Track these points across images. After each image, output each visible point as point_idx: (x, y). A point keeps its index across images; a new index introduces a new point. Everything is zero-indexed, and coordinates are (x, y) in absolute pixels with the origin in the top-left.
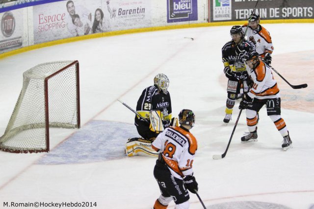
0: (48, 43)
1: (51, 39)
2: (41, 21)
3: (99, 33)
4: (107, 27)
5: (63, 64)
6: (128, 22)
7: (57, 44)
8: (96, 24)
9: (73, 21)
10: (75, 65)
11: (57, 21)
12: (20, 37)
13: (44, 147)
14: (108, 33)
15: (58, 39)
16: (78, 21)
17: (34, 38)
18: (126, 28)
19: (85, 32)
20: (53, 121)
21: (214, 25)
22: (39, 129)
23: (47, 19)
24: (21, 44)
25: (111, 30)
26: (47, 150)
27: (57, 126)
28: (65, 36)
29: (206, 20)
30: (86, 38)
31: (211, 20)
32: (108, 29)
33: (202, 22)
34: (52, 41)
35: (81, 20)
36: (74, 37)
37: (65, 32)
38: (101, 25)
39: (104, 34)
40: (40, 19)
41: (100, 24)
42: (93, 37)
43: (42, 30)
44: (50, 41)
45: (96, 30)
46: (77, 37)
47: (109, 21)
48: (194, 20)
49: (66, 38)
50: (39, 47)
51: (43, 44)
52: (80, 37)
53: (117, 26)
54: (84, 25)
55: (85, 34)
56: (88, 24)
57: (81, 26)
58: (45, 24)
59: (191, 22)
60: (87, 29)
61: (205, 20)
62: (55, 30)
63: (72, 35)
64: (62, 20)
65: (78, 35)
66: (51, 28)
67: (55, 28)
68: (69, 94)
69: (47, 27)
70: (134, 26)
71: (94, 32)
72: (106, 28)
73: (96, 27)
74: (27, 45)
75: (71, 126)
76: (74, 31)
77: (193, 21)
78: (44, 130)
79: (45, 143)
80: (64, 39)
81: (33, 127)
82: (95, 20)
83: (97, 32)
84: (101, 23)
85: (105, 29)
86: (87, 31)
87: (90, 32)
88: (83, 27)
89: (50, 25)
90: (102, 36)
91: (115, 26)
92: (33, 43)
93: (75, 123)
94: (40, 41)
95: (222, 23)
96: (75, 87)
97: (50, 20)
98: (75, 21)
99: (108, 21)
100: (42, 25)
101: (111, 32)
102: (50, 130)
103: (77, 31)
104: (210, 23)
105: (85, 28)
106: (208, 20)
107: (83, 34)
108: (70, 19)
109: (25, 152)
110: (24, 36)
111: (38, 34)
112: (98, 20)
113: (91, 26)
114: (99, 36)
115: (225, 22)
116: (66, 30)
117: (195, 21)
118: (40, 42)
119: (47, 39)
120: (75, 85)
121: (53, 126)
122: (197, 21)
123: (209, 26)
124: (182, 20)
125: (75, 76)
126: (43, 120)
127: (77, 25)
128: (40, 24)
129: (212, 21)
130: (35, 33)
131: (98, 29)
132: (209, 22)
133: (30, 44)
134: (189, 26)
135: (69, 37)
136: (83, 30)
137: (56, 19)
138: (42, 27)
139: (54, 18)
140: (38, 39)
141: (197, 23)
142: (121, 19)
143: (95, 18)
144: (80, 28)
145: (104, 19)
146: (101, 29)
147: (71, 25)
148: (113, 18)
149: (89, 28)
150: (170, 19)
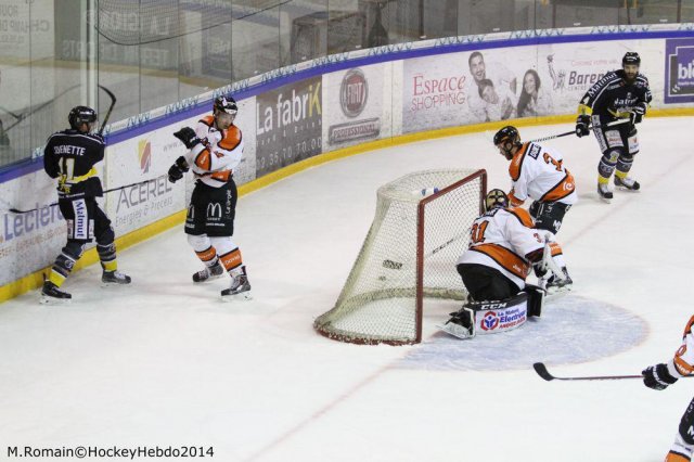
0: (430, 133)
1: (435, 126)
2: (419, 90)
3: (531, 117)
4: (546, 107)
5: (456, 175)
7: (446, 134)
8: (526, 99)
9: (481, 92)
10: (478, 178)
11: (448, 91)
12: (377, 119)
13: (412, 336)
14: (547, 118)
15: (449, 126)
16: (491, 91)
17: (404, 122)
19: (503, 114)
22: (404, 299)
23: (431, 87)
24: (377, 132)
26: (418, 340)
27: (438, 295)
28: (463, 120)
32: (549, 111)
34: (439, 128)
35: (496, 90)
36: (481, 122)
37: (463, 113)
38: (535, 102)
39: (539, 119)
40: (416, 85)
41: (533, 101)
43: (420, 106)
44: (433, 129)
45: (525, 111)
47: (549, 96)
49: (465, 125)
50: (412, 140)
51: (420, 134)
52: (492, 124)
53: (566, 106)
54: (501, 100)
55: (503, 119)
56: (508, 99)
57: (495, 101)
58: (425, 96)
60: (506, 108)
62: (444, 108)
63: (476, 119)
64: (459, 88)
65: (488, 120)
66: (437, 104)
67: (444, 103)
69: (429, 102)
71: (520, 114)
72: (544, 108)
73: (524, 107)
74: (389, 134)
76: (482, 111)
78: (413, 300)
79: (413, 327)
80: (461, 126)
81: (391, 294)
82: (524, 91)
83: (526, 116)
84: (535, 99)
85: (541, 111)
86: (506, 112)
87: (512, 115)
88: (500, 104)
89: (436, 99)
90: (536, 123)
91: (562, 105)
92: (400, 132)
94: (414, 128)
97: (436, 89)
98: (485, 91)
99: (549, 94)
100: (420, 98)
101: (553, 118)
102: (426, 301)
103: (486, 112)
105: (503, 106)
107: (499, 117)
108: (476, 88)
109: (375, 342)
110: (384, 117)
111: (410, 114)
112: (530, 92)
113: (515, 103)
114: (531, 124)
116: (467, 110)
118: (415, 131)
119: (428, 125)
121: (431, 296)
126: (412, 283)
127: (488, 101)
128: (415, 94)
130: (405, 111)
131: (528, 110)
133: (395, 134)
135: (470, 123)
136: (499, 110)
137: (447, 87)
138: (420, 101)
139: (443, 85)
140: (410, 125)
142: (574, 92)
143: (524, 88)
144: (494, 107)
145: (540, 90)
146: (535, 109)
147: (476, 100)
148: (559, 90)
149: (510, 106)
150: (669, 96)
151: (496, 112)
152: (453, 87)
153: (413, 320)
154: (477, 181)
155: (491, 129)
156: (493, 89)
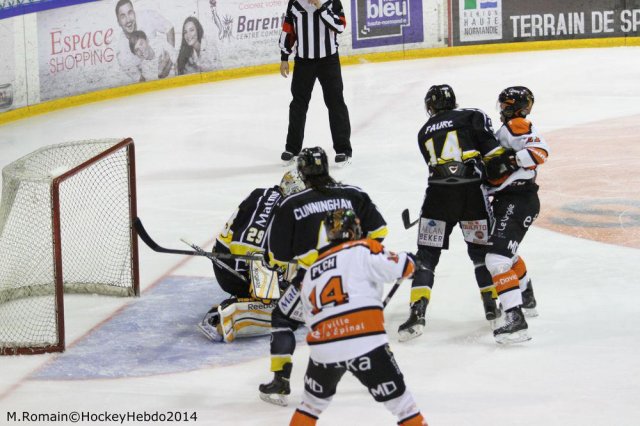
0: (73, 98)
1: (79, 90)
2: (58, 48)
3: (194, 74)
4: (212, 60)
5: (97, 146)
6: (261, 48)
7: (93, 99)
8: (187, 52)
9: (132, 46)
10: (124, 149)
11: (93, 47)
13: (53, 340)
14: (214, 74)
15: (96, 89)
16: (144, 45)
17: (42, 87)
18: (257, 61)
19: (161, 71)
20: (76, 279)
21: (461, 53)
22: (41, 298)
23: (71, 44)
26: (60, 347)
27: (84, 290)
28: (113, 81)
29: (443, 42)
30: (161, 87)
31: (454, 40)
32: (215, 64)
33: (433, 46)
34: (84, 93)
35: (151, 44)
36: (134, 83)
37: (113, 73)
38: (198, 55)
39: (205, 75)
40: (53, 43)
41: (195, 53)
42: (181, 84)
43: (60, 67)
44: (78, 93)
45: (187, 66)
46: (139, 84)
47: (215, 47)
48: (415, 42)
49: (116, 87)
50: (53, 108)
51: (62, 101)
52: (150, 84)
53: (236, 58)
54: (157, 55)
55: (160, 77)
56: (166, 54)
57: (150, 57)
58: (65, 55)
59: (408, 46)
60: (164, 64)
61: (440, 40)
62: (88, 67)
63: (128, 79)
64: (106, 43)
65: (143, 80)
66: (81, 64)
67: (89, 62)
68: (112, 215)
69: (70, 62)
71: (181, 70)
72: (209, 62)
73: (186, 61)
74: (24, 103)
75: (119, 290)
76: (136, 70)
77: (413, 44)
78: (51, 300)
79: (54, 330)
80: (110, 88)
81: (30, 292)
82: (184, 43)
83: (187, 72)
84: (198, 51)
85: (207, 66)
86: (165, 69)
87: (172, 72)
88: (156, 60)
89: (79, 58)
90: (201, 81)
91: (231, 58)
92: (38, 99)
93: (128, 282)
94: (55, 93)
95: (480, 47)
96: (127, 199)
97: (78, 46)
98: (137, 46)
99: (214, 45)
100: (60, 58)
101: (221, 73)
103: (140, 70)
104: (453, 48)
105: (160, 62)
106: (447, 41)
107: (156, 76)
108: (126, 42)
109: (9, 352)
110: (17, 82)
111: (49, 77)
112: (191, 43)
113: (174, 58)
114: (194, 81)
115: (487, 46)
116: (116, 68)
117: (417, 44)
118: (56, 97)
119: (71, 90)
120: (127, 194)
121: (77, 292)
122: (423, 45)
123: (449, 54)
124: (386, 42)
125: (126, 175)
126: (50, 278)
127: (142, 56)
128: (54, 53)
129: (458, 43)
130: (41, 75)
131: (190, 65)
132: (449, 46)
133: (31, 102)
134: (404, 56)
135: (122, 84)
136: (156, 67)
137: (92, 42)
138: (60, 61)
139: (86, 40)
140: (49, 90)
141: (422, 49)
142: (245, 40)
143: (184, 40)
144: (150, 63)
145: (203, 41)
146: (198, 64)
147: (127, 56)
148: (226, 40)
149: (169, 62)
150: (358, 39)
151: (151, 70)
152: (97, 41)
153: (53, 320)
154: (124, 150)
155: (148, 89)
156: (147, 43)
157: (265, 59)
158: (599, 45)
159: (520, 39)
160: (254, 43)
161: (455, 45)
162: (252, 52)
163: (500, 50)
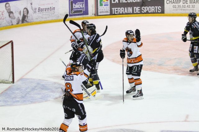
3: (26, 23)
4: (31, 19)
6: (44, 16)
8: (24, 17)
9: (9, 15)
10: (10, 43)
14: (32, 23)
16: (13, 15)
18: (43, 20)
21: (99, 18)
25: (33, 21)
28: (4, 25)
29: (94, 15)
30: (16, 27)
31: (97, 14)
32: (32, 21)
33: (91, 16)
35: (14, 15)
36: (10, 25)
37: (4, 23)
39: (29, 23)
41: (26, 18)
42: (22, 26)
45: (24, 21)
47: (32, 16)
52: (14, 26)
53: (38, 19)
54: (16, 18)
55: (17, 24)
56: (19, 18)
57: (14, 18)
59: (84, 16)
60: (18, 21)
61: (93, 14)
64: (2, 15)
65: (12, 25)
70: (48, 19)
71: (23, 22)
73: (24, 20)
75: (9, 82)
76: (10, 22)
77: (85, 15)
80: (3, 27)
82: (24, 15)
84: (27, 17)
85: (29, 21)
86: (18, 22)
87: (20, 23)
88: (16, 19)
90: (28, 25)
91: (36, 19)
93: (11, 80)
95: (104, 16)
96: (11, 57)
98: (11, 15)
99: (31, 15)
101: (33, 23)
103: (12, 22)
104: (96, 17)
105: (17, 20)
106: (95, 15)
107: (16, 23)
112: (25, 15)
113: (21, 19)
114: (26, 25)
115: (106, 16)
117: (87, 15)
123: (95, 18)
124: (79, 15)
125: (11, 50)
127: (12, 18)
129: (98, 15)
131: (25, 21)
132: (95, 16)
134: (83, 19)
135: (6, 26)
136: (16, 21)
141: (88, 17)
142: (40, 14)
143: (23, 14)
144: (14, 20)
145: (29, 14)
146: (27, 20)
147: (8, 18)
148: (35, 14)
149: (19, 20)
150: (71, 14)
151: (15, 22)
155: (13, 27)
156: (13, 14)
157: (45, 19)
158: (136, 16)
159: (114, 14)
160: (43, 15)
161: (97, 16)
162: (42, 17)
163: (109, 17)
